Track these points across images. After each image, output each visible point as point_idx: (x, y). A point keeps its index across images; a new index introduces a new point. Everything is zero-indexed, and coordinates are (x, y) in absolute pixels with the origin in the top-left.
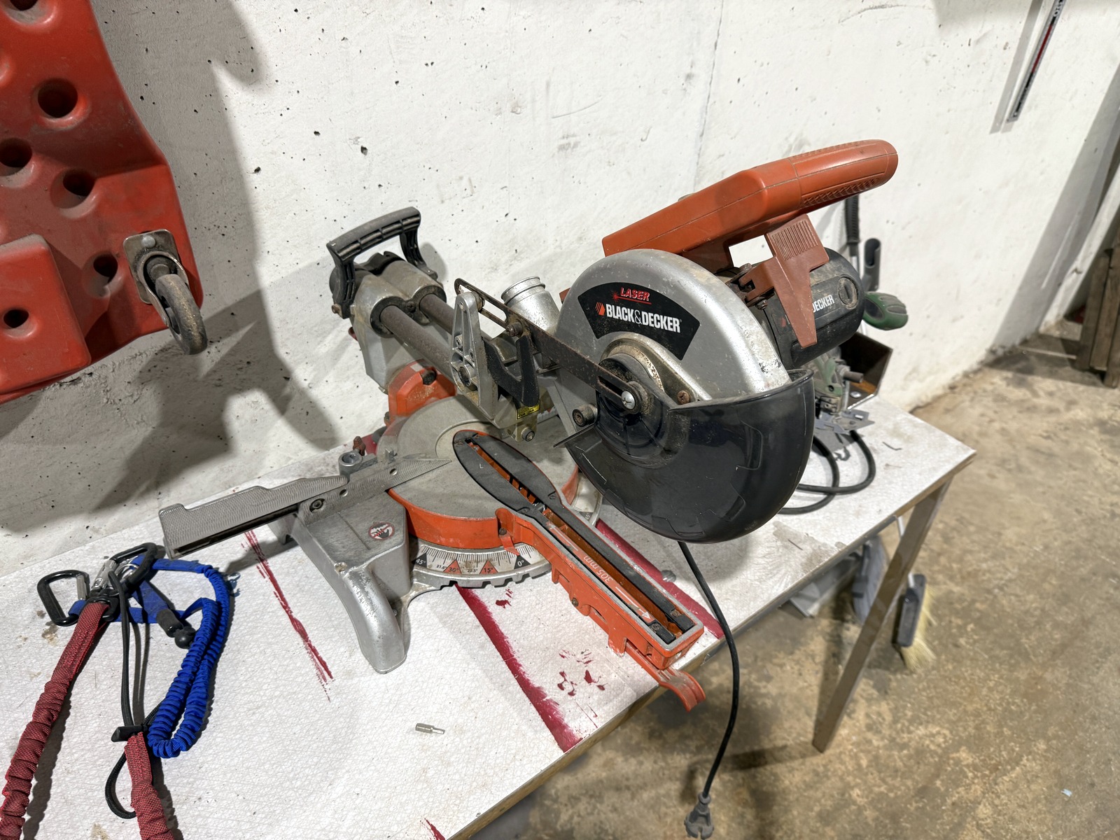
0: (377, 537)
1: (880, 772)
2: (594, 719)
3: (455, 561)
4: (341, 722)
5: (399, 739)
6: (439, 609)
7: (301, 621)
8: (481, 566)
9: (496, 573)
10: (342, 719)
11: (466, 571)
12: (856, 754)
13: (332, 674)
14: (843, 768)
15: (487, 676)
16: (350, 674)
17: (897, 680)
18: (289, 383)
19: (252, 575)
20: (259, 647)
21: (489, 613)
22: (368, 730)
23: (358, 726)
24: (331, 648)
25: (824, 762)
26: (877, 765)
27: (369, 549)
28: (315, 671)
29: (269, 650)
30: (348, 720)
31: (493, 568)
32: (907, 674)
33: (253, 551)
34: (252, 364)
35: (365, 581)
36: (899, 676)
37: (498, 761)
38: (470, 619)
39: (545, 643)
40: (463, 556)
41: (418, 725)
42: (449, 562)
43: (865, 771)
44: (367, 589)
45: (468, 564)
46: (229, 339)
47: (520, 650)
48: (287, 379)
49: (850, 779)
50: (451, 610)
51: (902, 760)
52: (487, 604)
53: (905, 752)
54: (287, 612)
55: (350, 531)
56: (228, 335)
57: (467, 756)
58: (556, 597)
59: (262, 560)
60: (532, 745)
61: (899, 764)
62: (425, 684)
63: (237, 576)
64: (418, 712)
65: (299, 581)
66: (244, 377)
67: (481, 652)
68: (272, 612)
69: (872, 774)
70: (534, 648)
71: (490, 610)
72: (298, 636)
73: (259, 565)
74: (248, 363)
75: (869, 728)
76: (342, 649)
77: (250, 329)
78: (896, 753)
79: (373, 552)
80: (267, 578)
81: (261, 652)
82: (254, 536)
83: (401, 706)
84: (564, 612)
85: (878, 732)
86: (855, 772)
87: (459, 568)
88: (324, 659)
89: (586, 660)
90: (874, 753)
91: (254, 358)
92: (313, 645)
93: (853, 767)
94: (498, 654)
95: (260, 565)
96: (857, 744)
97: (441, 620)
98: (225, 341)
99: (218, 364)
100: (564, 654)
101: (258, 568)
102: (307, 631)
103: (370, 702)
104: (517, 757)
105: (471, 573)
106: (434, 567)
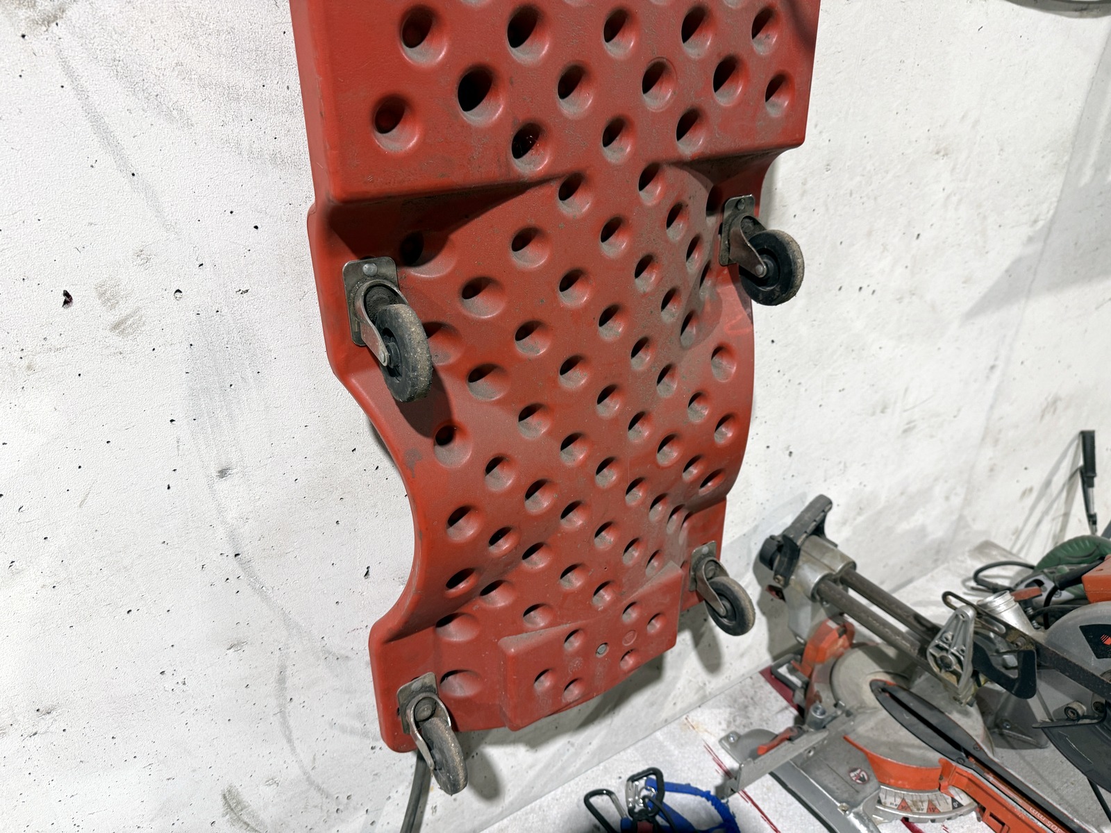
3: (903, 800)
8: (925, 805)
9: (939, 813)
11: (915, 810)
27: (857, 792)
31: (936, 808)
35: (867, 821)
40: (910, 797)
42: (898, 801)
45: (915, 803)
55: (835, 774)
65: (776, 807)
79: (861, 795)
80: (750, 803)
82: (722, 763)
87: (909, 807)
101: (740, 795)
105: (920, 812)
106: (888, 805)
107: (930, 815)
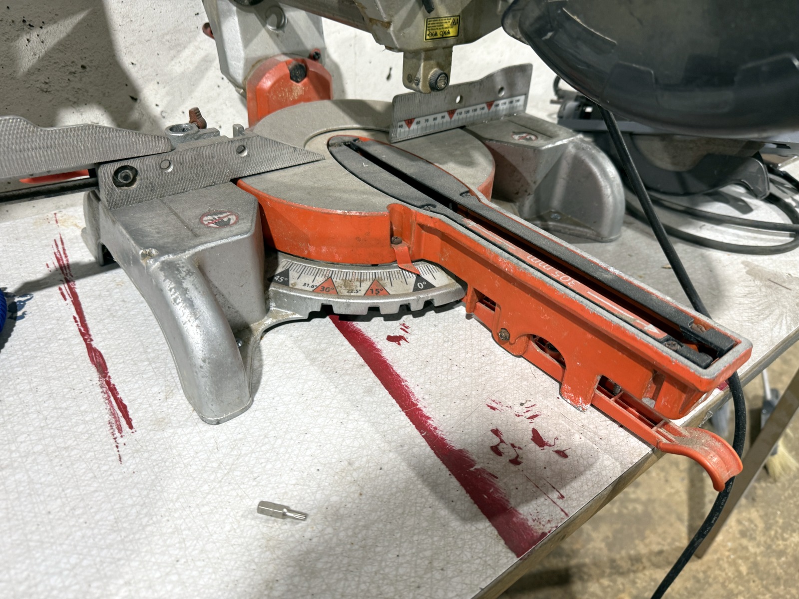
0: (212, 225)
1: (762, 579)
2: (559, 502)
3: (329, 279)
4: (131, 496)
5: (228, 528)
6: (305, 344)
7: (102, 352)
8: (366, 286)
9: (387, 295)
10: (135, 492)
11: (345, 293)
12: (734, 560)
13: (134, 423)
14: (724, 574)
15: (377, 432)
16: (161, 423)
17: (762, 488)
18: (137, 105)
19: (50, 296)
20: (30, 383)
21: (378, 350)
22: (176, 510)
23: (160, 503)
24: (139, 388)
25: (703, 568)
26: (758, 572)
27: (196, 236)
28: (108, 417)
29: (45, 387)
30: (145, 493)
31: (383, 289)
32: (771, 483)
33: (60, 272)
34: (88, 69)
35: (184, 274)
36: (763, 484)
37: (401, 571)
38: (350, 356)
39: (463, 390)
40: (339, 275)
41: (262, 503)
42: (320, 280)
43: (746, 578)
44: (187, 284)
45: (347, 283)
46: (55, 26)
47: (426, 397)
48: (134, 99)
49: (732, 586)
50: (323, 346)
51: (781, 568)
52: (374, 339)
53: (783, 559)
54: (85, 340)
55: (173, 216)
56: (53, 21)
57: (345, 561)
58: (471, 335)
59: (68, 281)
60: (460, 543)
61: (779, 571)
62: (279, 441)
63: (29, 297)
64: (263, 483)
65: (113, 305)
66: (79, 86)
67: (368, 399)
68: (64, 339)
69: (754, 581)
70: (447, 396)
71: (379, 347)
72: (93, 369)
73: (62, 286)
74: (83, 67)
75: (743, 534)
76: (156, 389)
77: (84, 20)
78: (774, 560)
79: (203, 239)
80: (69, 300)
81: (31, 390)
82: (66, 257)
83: (236, 473)
84: (485, 352)
85: (752, 538)
86: (736, 579)
87: (335, 288)
88: (125, 402)
89: (529, 415)
90: (752, 560)
91: (91, 61)
92: (112, 382)
93: (733, 574)
94: (394, 401)
95: (64, 287)
96: (734, 550)
97: (307, 355)
98: (51, 28)
99: (41, 59)
100: (494, 405)
101: (60, 289)
102: (108, 365)
103: (186, 466)
104: (435, 564)
105: (352, 294)
106: (300, 286)
107: (368, 299)
